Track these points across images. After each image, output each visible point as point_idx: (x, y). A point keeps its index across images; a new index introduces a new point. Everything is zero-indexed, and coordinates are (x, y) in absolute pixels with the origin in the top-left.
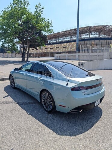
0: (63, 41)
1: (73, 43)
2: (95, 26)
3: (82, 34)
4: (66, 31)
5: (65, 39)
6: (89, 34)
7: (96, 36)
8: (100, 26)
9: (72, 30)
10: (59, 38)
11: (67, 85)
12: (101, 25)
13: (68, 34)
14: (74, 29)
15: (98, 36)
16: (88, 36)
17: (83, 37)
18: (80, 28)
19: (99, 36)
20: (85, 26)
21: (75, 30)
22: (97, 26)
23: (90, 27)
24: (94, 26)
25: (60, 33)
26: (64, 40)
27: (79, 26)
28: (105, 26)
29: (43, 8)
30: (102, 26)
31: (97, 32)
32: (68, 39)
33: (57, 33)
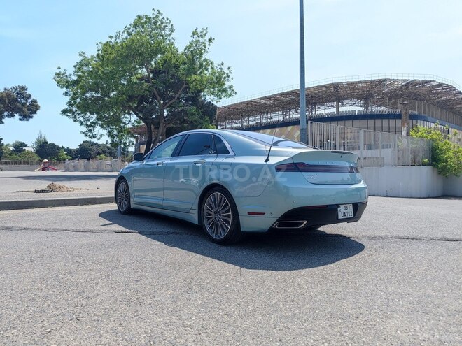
0: (261, 124)
1: (290, 128)
2: (352, 83)
3: (315, 104)
4: (269, 98)
5: (267, 118)
6: (335, 104)
7: (357, 109)
8: (366, 82)
9: (286, 94)
10: (249, 116)
11: (267, 160)
12: (368, 79)
13: (275, 106)
14: (292, 91)
15: (361, 109)
16: (334, 110)
17: (318, 113)
18: (310, 88)
19: (367, 108)
20: (323, 84)
21: (295, 93)
22: (356, 83)
23: (337, 86)
24: (348, 83)
25: (251, 101)
26: (264, 121)
27: (306, 84)
28: (381, 82)
29: (210, 40)
30: (372, 82)
31: (358, 99)
32: (277, 117)
33: (244, 103)
